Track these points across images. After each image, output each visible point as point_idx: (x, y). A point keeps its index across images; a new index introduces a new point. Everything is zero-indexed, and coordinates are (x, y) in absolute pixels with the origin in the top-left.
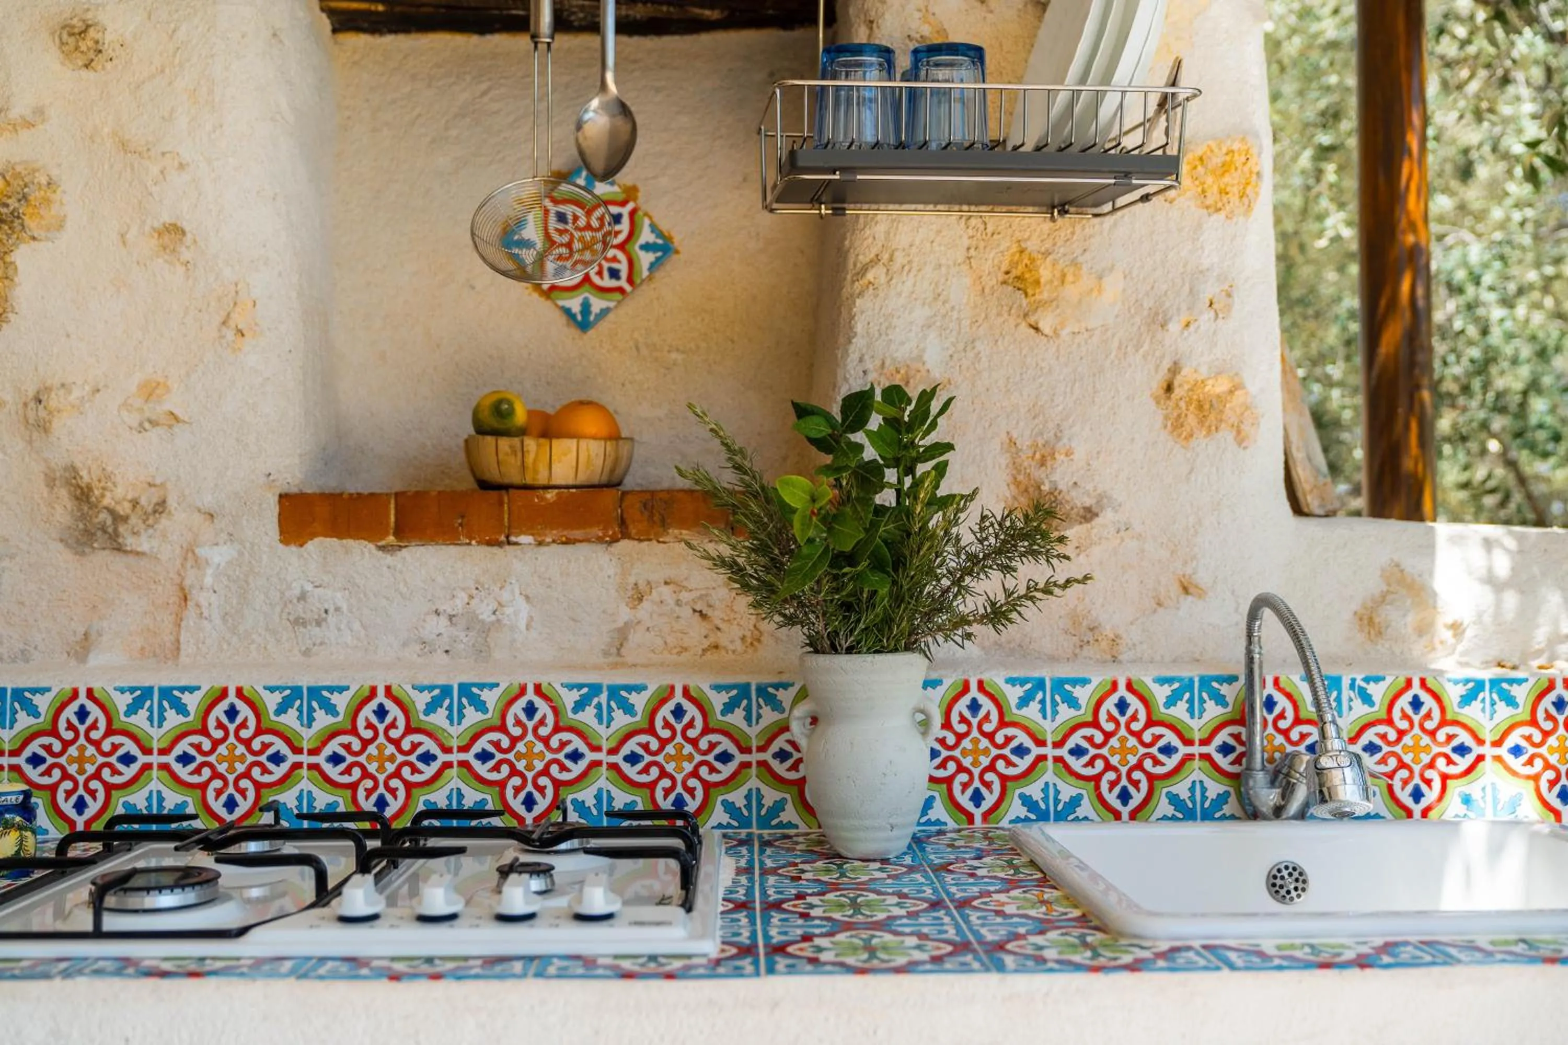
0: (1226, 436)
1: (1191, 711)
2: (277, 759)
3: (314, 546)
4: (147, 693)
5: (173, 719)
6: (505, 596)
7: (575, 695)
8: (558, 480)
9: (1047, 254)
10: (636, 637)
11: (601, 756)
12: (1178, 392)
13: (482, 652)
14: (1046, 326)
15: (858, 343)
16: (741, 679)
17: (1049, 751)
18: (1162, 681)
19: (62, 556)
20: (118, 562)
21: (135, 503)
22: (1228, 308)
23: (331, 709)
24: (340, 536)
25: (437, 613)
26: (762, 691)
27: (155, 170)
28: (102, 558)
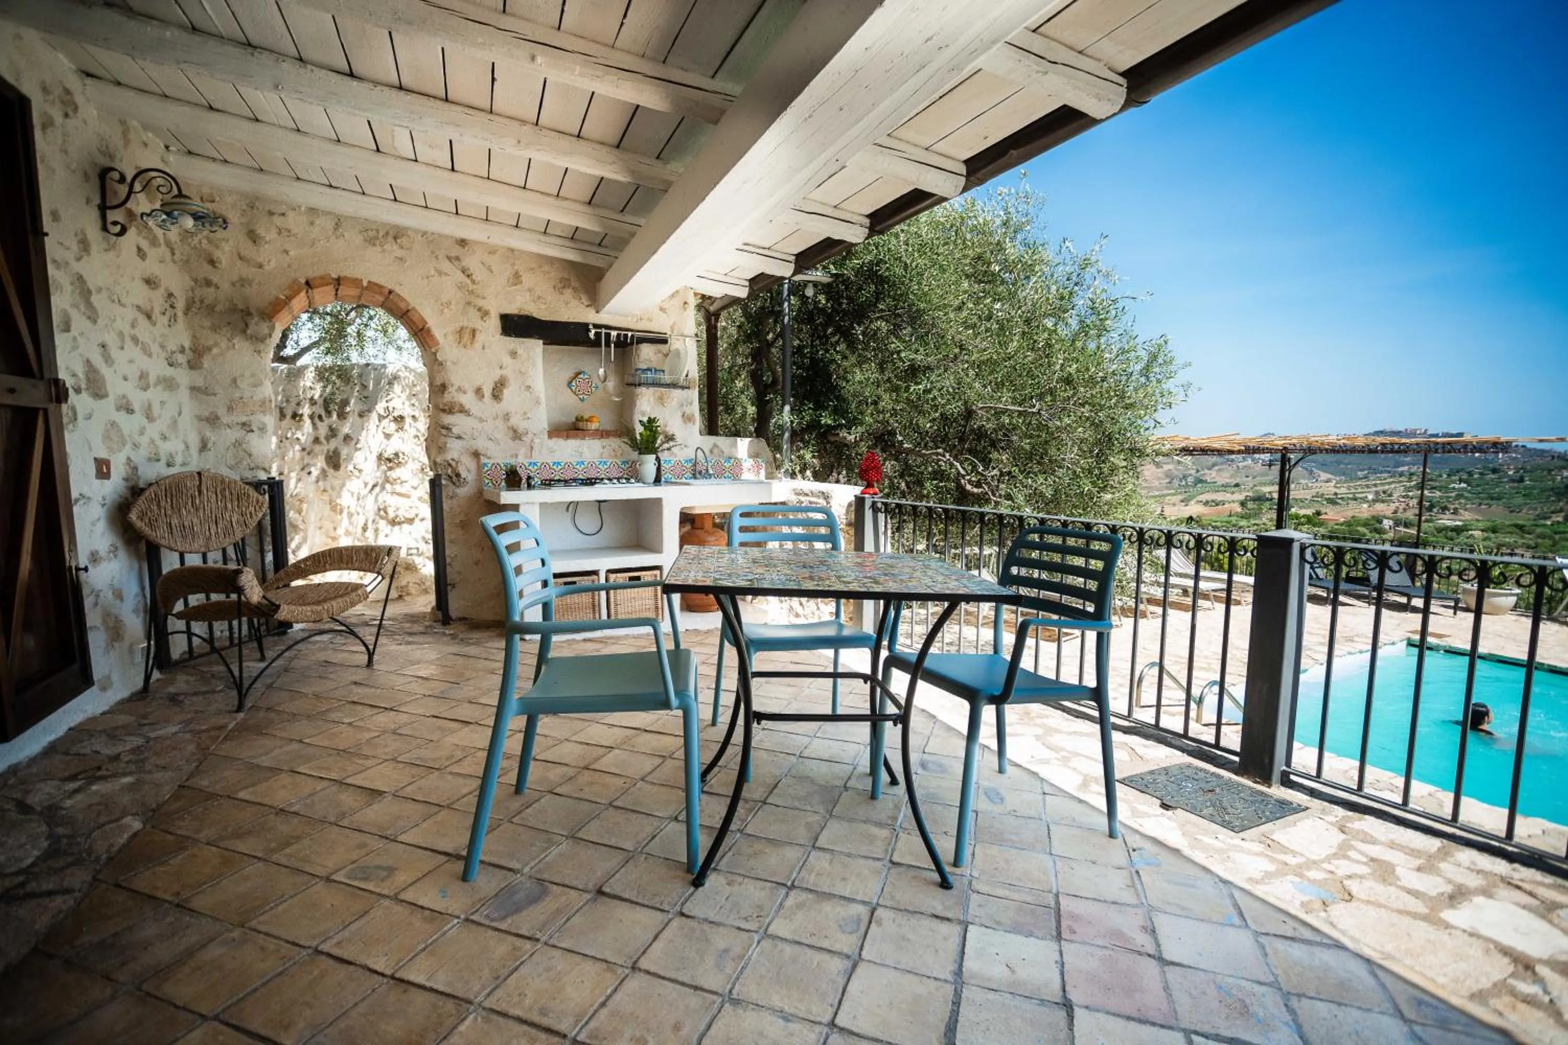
0: (692, 423)
1: (685, 463)
2: (552, 473)
3: (553, 440)
4: (530, 463)
5: (535, 467)
6: (584, 447)
8: (593, 429)
9: (665, 394)
10: (603, 454)
11: (597, 471)
12: (685, 416)
13: (580, 456)
14: (662, 406)
15: (635, 409)
16: (623, 460)
17: (665, 470)
18: (681, 460)
19: (510, 441)
20: (520, 442)
21: (523, 432)
22: (692, 404)
23: (561, 465)
24: (558, 438)
25: (573, 450)
26: (626, 462)
27: (527, 377)
28: (517, 441)
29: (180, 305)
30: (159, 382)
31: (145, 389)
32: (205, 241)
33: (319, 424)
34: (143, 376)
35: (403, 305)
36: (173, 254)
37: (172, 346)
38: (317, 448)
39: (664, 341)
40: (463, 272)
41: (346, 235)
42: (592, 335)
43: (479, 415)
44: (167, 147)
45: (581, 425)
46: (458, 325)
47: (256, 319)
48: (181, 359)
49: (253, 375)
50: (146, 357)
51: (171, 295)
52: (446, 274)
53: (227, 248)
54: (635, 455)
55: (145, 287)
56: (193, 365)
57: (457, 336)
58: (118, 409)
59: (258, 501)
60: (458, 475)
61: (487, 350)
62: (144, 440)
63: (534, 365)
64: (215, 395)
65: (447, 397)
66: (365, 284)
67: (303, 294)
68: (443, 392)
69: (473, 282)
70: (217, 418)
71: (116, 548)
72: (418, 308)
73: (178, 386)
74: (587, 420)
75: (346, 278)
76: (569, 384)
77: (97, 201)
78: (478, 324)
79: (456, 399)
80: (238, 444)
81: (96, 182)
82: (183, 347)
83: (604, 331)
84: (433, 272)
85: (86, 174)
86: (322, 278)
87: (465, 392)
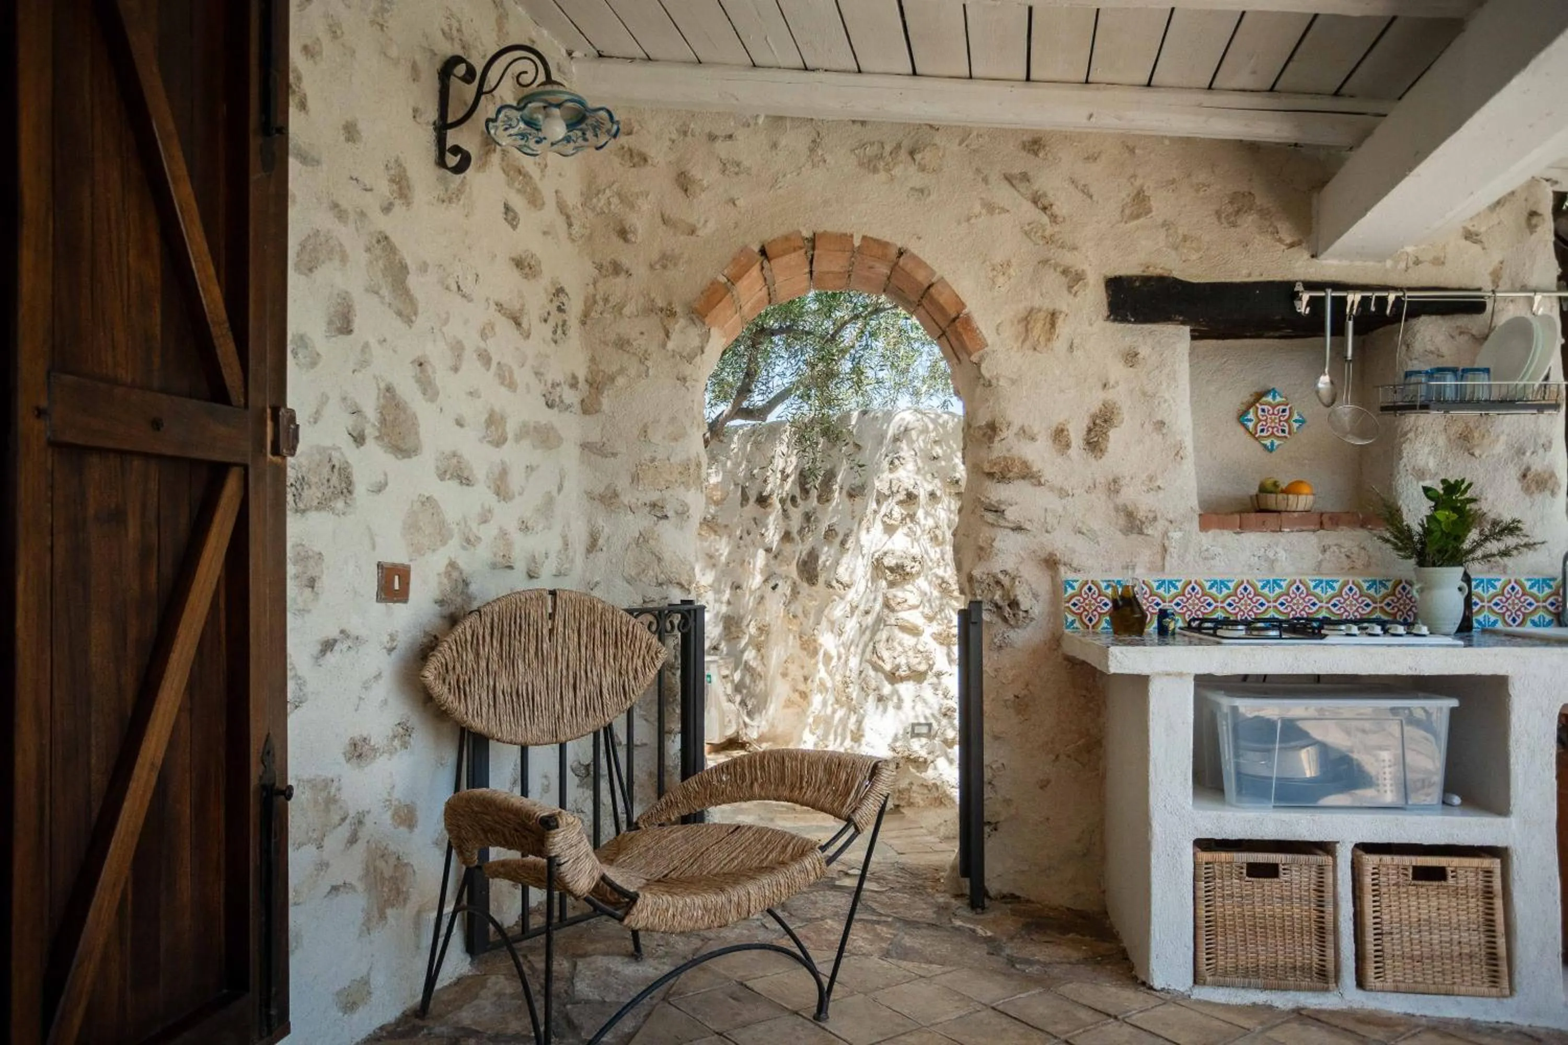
0: (1548, 493)
1: (1539, 590)
2: (1209, 604)
3: (1211, 533)
4: (1164, 582)
5: (1173, 591)
6: (1278, 550)
7: (1314, 584)
8: (1299, 509)
9: (1477, 428)
10: (1324, 564)
11: (1323, 604)
12: (1529, 477)
13: (1272, 569)
14: (1477, 453)
15: (1405, 460)
16: (1373, 578)
17: (1485, 604)
18: (1528, 580)
19: (1119, 535)
20: (1140, 538)
21: (1147, 517)
22: (1550, 447)
23: (1228, 588)
24: (1220, 529)
25: (1254, 555)
26: (1381, 582)
27: (1156, 403)
28: (1134, 536)
29: (575, 307)
30: (524, 432)
31: (499, 442)
32: (615, 200)
33: (792, 510)
34: (494, 420)
35: (921, 276)
36: (570, 225)
37: (556, 373)
38: (788, 548)
39: (1477, 307)
40: (1035, 202)
41: (828, 158)
42: (1303, 307)
43: (1058, 481)
44: (570, 54)
45: (1272, 500)
46: (1021, 308)
47: (682, 322)
48: (571, 397)
49: (673, 420)
50: (503, 390)
51: (560, 291)
52: (1004, 210)
53: (645, 207)
54: (1407, 567)
55: (516, 273)
56: (588, 408)
57: (1021, 328)
58: (442, 476)
59: (649, 647)
60: (1014, 604)
61: (1078, 353)
62: (488, 533)
63: (1173, 377)
64: (614, 455)
65: (998, 450)
66: (857, 242)
67: (755, 271)
68: (991, 439)
69: (1054, 218)
70: (616, 495)
71: (408, 731)
72: (949, 278)
73: (560, 440)
74: (1286, 491)
75: (825, 234)
76: (1241, 417)
77: (432, 114)
78: (1063, 302)
79: (1015, 452)
80: (642, 539)
81: (431, 83)
82: (574, 377)
83: (1330, 294)
84: (977, 208)
85: (414, 67)
86: (787, 238)
87: (1033, 439)
